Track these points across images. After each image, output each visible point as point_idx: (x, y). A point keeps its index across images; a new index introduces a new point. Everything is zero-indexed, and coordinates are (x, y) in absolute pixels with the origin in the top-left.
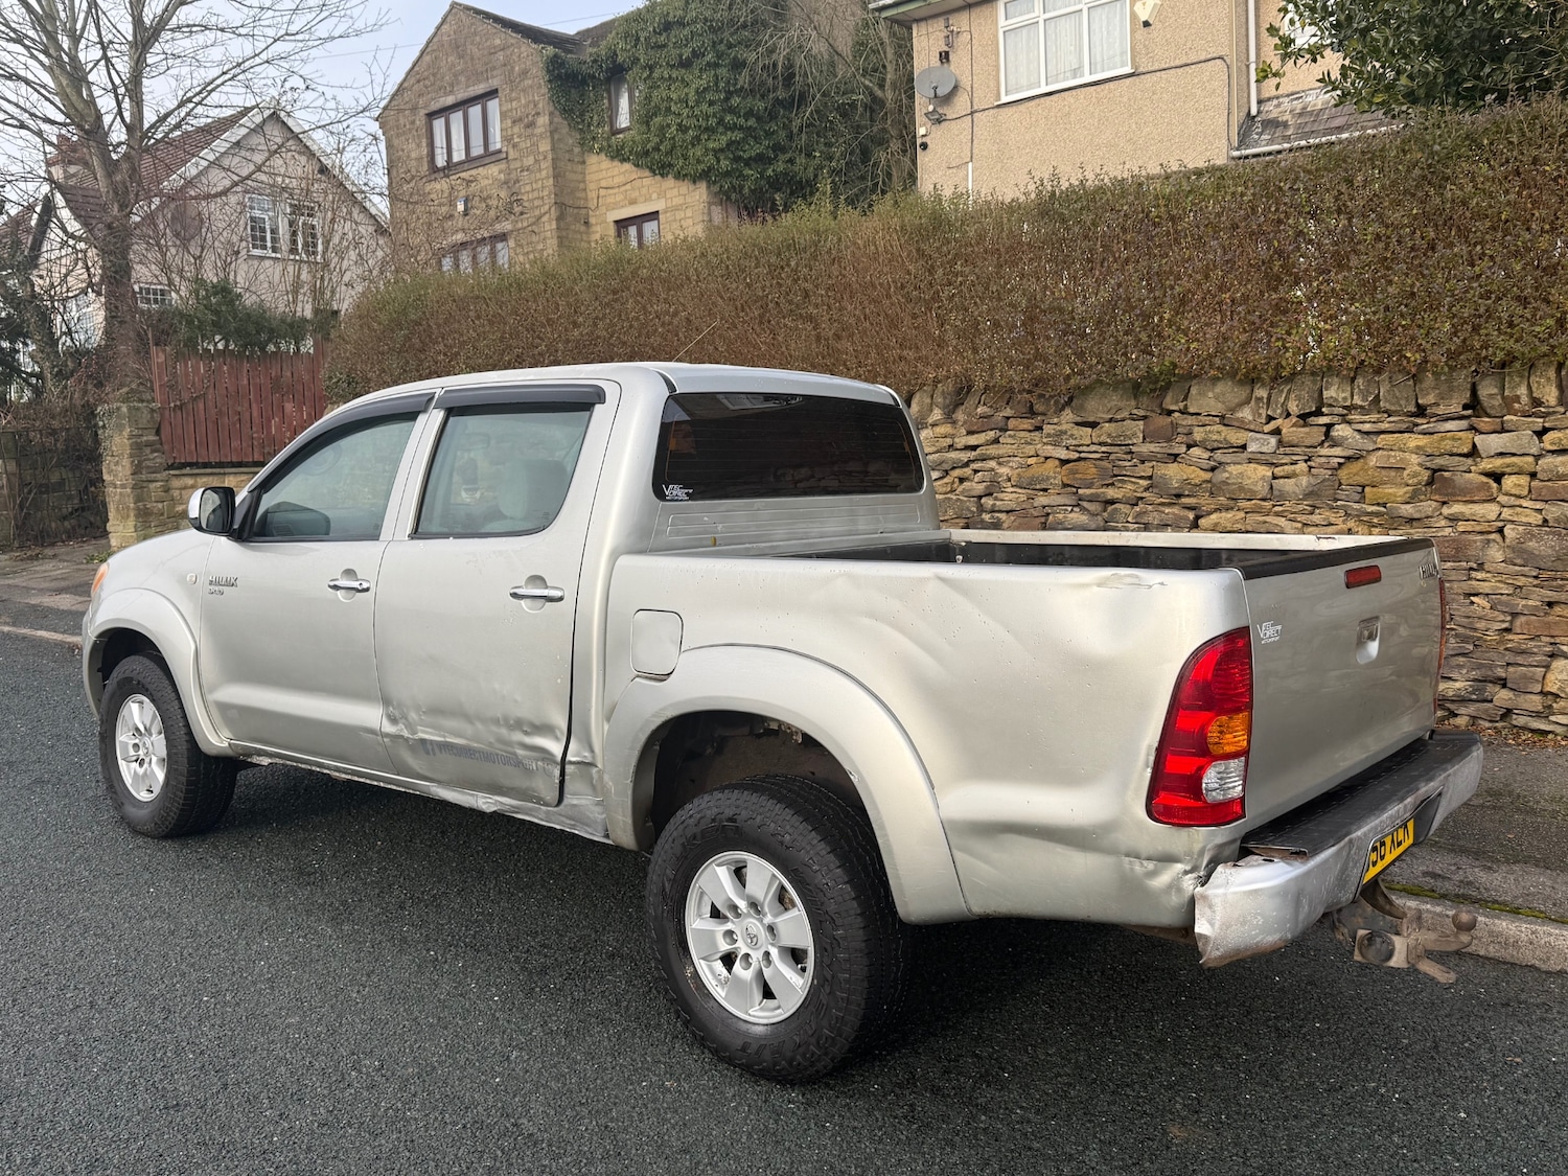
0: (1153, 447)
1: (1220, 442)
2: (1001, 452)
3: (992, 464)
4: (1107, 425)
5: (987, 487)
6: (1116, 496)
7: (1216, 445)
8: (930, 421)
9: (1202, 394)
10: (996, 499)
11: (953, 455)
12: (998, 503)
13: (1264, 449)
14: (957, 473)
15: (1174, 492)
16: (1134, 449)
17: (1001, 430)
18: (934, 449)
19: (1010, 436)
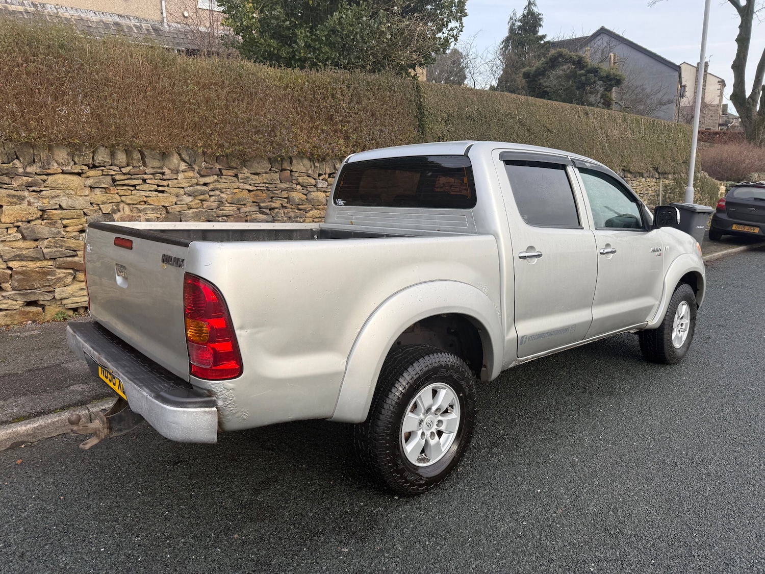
0: (286, 185)
1: (309, 183)
2: (223, 186)
3: (218, 192)
4: (264, 175)
5: (219, 204)
6: (276, 206)
7: (307, 184)
8: (181, 170)
9: (299, 164)
10: (223, 210)
11: (199, 187)
12: (224, 212)
13: (324, 186)
14: (202, 197)
15: (297, 203)
16: (278, 186)
17: (218, 175)
18: (189, 185)
19: (225, 179)
